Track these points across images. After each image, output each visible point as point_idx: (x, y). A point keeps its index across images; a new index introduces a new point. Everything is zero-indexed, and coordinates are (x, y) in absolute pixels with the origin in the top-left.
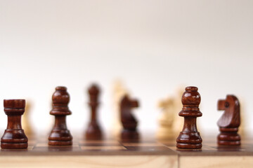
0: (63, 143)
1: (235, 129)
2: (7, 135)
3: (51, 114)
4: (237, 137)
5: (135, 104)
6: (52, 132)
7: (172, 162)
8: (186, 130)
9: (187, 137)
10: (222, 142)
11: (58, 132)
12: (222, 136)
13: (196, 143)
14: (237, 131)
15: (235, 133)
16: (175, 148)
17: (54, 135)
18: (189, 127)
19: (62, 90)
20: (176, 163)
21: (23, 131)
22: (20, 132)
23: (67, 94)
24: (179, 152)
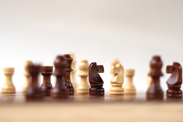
1: (179, 86)
4: (180, 92)
5: (101, 69)
10: (170, 95)
12: (170, 91)
14: (180, 87)
15: (179, 89)
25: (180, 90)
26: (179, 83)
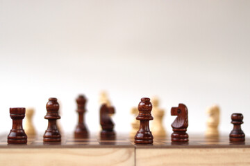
0: (55, 140)
1: (185, 129)
2: (12, 133)
3: (45, 118)
6: (46, 131)
7: (130, 153)
8: (141, 130)
9: (142, 135)
10: (175, 139)
11: (50, 132)
12: (175, 135)
13: (148, 140)
14: (186, 131)
15: (184, 132)
16: (133, 144)
17: (47, 134)
18: (144, 128)
19: (54, 101)
20: (133, 153)
21: (23, 131)
22: (22, 131)
23: (57, 103)
24: (136, 146)
25: (186, 134)
26: (186, 126)
